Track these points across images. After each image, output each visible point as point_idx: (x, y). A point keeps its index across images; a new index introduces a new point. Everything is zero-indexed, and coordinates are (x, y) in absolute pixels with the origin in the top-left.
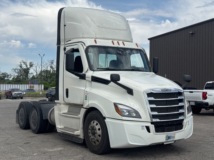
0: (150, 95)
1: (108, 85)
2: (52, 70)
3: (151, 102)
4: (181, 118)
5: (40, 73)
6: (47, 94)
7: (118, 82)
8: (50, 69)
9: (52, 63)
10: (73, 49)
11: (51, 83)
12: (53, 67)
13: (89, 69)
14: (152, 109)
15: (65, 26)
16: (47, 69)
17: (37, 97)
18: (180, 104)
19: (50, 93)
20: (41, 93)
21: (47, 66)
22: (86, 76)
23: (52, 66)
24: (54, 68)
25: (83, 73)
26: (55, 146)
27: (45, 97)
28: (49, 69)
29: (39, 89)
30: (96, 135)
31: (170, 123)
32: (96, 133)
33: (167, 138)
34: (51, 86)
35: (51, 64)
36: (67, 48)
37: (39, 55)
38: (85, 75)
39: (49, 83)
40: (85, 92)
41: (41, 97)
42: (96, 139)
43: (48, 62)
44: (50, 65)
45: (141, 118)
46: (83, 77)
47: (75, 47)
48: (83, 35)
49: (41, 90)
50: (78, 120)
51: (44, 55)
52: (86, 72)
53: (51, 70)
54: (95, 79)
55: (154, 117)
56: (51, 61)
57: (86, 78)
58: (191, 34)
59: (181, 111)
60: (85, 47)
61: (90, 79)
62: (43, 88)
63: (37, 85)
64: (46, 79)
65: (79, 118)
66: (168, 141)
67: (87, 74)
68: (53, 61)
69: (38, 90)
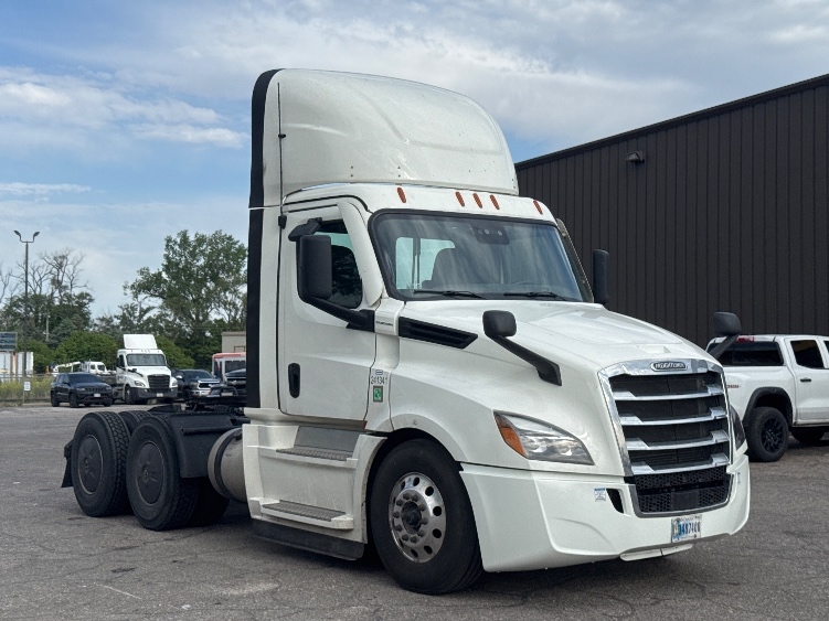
0: (619, 382)
1: (467, 349)
2: (57, 294)
3: (624, 408)
4: (717, 461)
5: (10, 307)
6: (54, 392)
7: (509, 338)
8: (50, 291)
9: (60, 266)
10: (319, 220)
11: (56, 345)
12: (64, 284)
13: (386, 295)
14: (630, 432)
15: (282, 136)
16: (38, 290)
17: (13, 401)
18: (715, 414)
19: (67, 387)
20: (27, 387)
21: (37, 278)
22: (376, 320)
23: (60, 278)
24: (66, 287)
25: (363, 307)
26: (238, 577)
27: (46, 400)
28: (46, 289)
29: (14, 371)
30: (422, 527)
31: (685, 481)
32: (425, 523)
33: (676, 531)
34: (58, 357)
35: (54, 270)
36: (289, 216)
37: (17, 232)
38: (371, 314)
39: (50, 346)
40: (373, 374)
41: (27, 401)
42: (421, 541)
43: (43, 262)
44: (51, 276)
45: (592, 464)
46: (364, 322)
47: (327, 214)
48: (353, 171)
49: (25, 373)
50: (344, 477)
51: (36, 234)
52: (374, 304)
53: (52, 294)
54: (413, 329)
55: (636, 457)
56: (55, 259)
57: (377, 326)
58: (632, 161)
59: (718, 438)
60: (367, 216)
61: (394, 330)
62: (32, 364)
63: (8, 355)
64: (37, 330)
65: (350, 470)
66: (680, 540)
67: (379, 312)
68: (64, 257)
69: (12, 373)
